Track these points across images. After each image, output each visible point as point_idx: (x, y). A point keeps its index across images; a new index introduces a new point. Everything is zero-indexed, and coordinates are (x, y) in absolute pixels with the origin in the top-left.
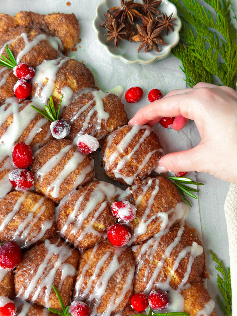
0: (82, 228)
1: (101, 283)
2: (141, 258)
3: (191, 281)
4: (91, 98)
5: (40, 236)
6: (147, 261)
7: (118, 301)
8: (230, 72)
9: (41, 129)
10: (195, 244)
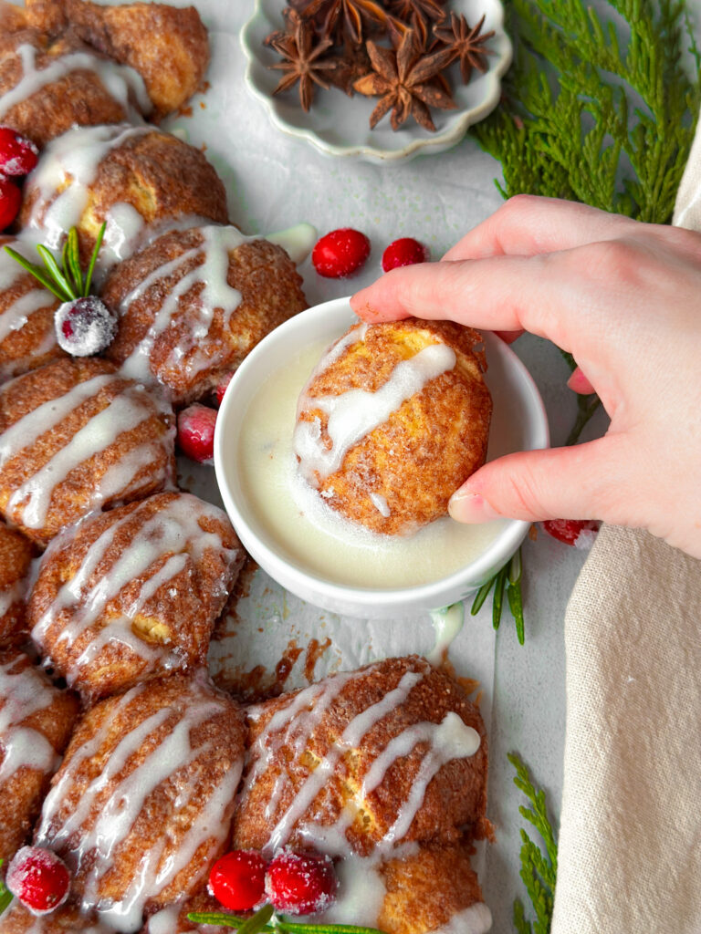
0: (98, 626)
1: (122, 801)
2: (268, 743)
4: (196, 243)
6: (285, 753)
7: (172, 864)
9: (24, 320)
10: (452, 719)
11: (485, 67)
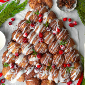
0: (54, 50)
1: (58, 62)
2: (66, 57)
4: (56, 22)
5: (45, 52)
7: (61, 65)
10: (77, 54)
11: (75, 3)
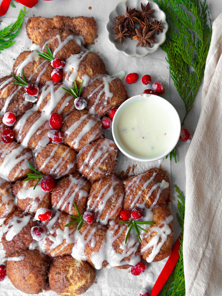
0: (93, 168)
1: (103, 202)
2: (128, 189)
3: (159, 204)
4: (102, 82)
5: (67, 172)
6: (132, 191)
7: (113, 213)
8: (201, 62)
9: (68, 104)
11: (162, 31)
